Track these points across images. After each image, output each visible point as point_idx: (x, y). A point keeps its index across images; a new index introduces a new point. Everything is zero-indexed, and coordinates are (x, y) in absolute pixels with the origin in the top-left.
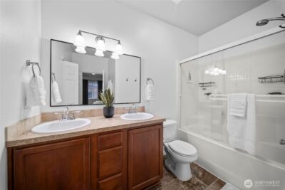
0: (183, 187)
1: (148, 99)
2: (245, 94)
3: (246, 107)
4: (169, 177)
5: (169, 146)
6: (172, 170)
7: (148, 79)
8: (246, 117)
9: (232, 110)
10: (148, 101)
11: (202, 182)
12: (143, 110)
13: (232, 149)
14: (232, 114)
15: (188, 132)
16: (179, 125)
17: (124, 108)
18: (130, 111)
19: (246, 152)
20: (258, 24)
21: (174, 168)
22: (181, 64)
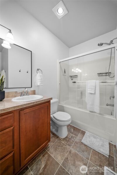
0: (63, 142)
1: (38, 84)
2: (95, 81)
3: (95, 87)
4: (54, 138)
5: (54, 117)
6: (55, 133)
7: (38, 70)
8: (95, 93)
9: (88, 90)
10: (38, 86)
11: (74, 136)
12: (34, 93)
13: (88, 112)
14: (88, 92)
15: (64, 106)
16: (59, 102)
17: (16, 92)
18: (22, 94)
19: (95, 112)
20: (99, 45)
21: (57, 131)
22: (60, 62)
